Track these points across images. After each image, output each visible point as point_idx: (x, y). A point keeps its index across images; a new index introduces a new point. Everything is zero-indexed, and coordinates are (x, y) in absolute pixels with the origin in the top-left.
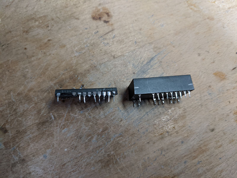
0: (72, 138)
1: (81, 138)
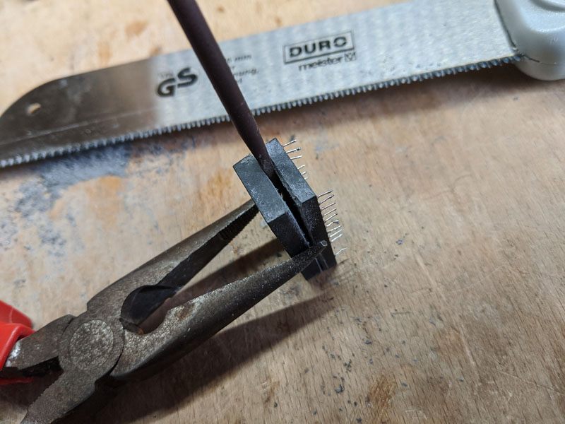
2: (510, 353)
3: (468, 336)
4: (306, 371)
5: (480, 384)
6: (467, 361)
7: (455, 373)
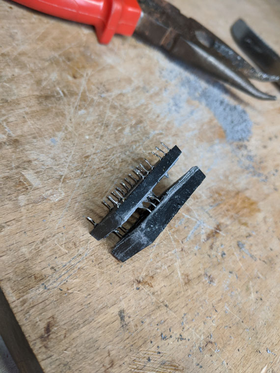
0: (93, 123)
1: (107, 126)
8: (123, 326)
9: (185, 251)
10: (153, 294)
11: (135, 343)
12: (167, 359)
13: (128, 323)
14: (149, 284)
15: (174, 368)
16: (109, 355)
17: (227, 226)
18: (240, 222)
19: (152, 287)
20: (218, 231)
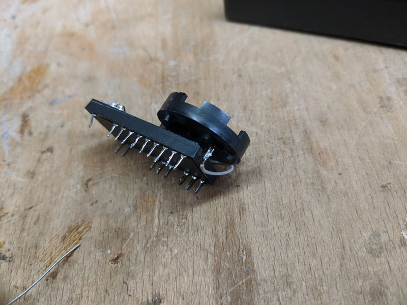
2: (190, 218)
3: (162, 200)
4: (31, 208)
5: (155, 239)
6: (153, 219)
7: (139, 227)
8: (9, 261)
9: (12, 163)
10: (13, 215)
11: (30, 257)
12: (65, 232)
13: (12, 254)
14: (3, 216)
15: (75, 230)
16: (17, 288)
17: (31, 107)
18: (39, 92)
19: (7, 213)
20: (27, 119)
